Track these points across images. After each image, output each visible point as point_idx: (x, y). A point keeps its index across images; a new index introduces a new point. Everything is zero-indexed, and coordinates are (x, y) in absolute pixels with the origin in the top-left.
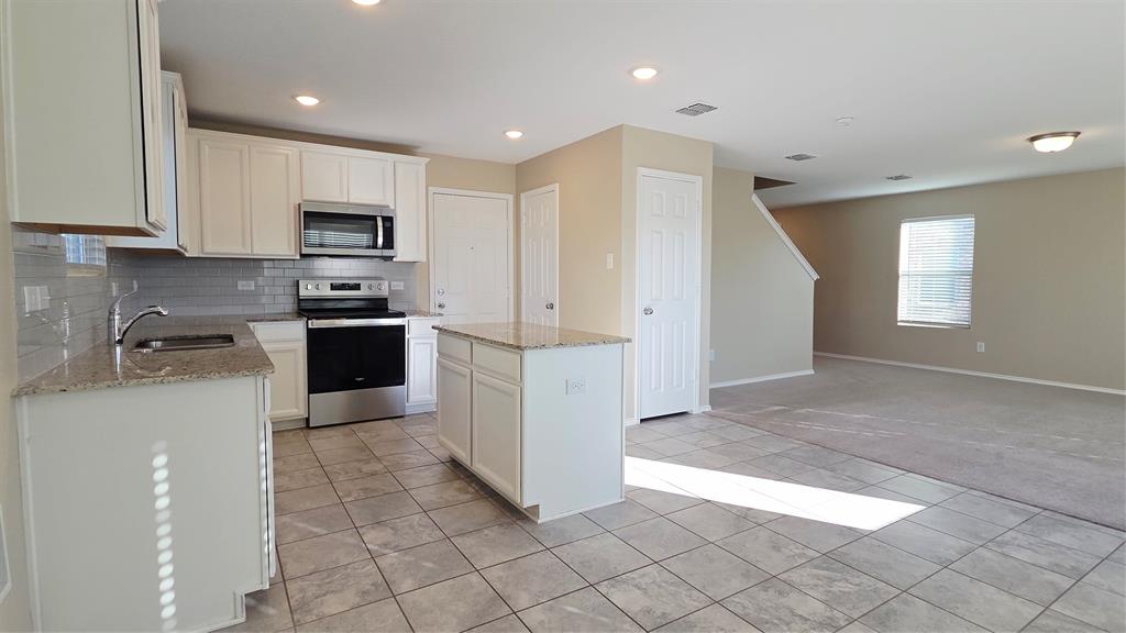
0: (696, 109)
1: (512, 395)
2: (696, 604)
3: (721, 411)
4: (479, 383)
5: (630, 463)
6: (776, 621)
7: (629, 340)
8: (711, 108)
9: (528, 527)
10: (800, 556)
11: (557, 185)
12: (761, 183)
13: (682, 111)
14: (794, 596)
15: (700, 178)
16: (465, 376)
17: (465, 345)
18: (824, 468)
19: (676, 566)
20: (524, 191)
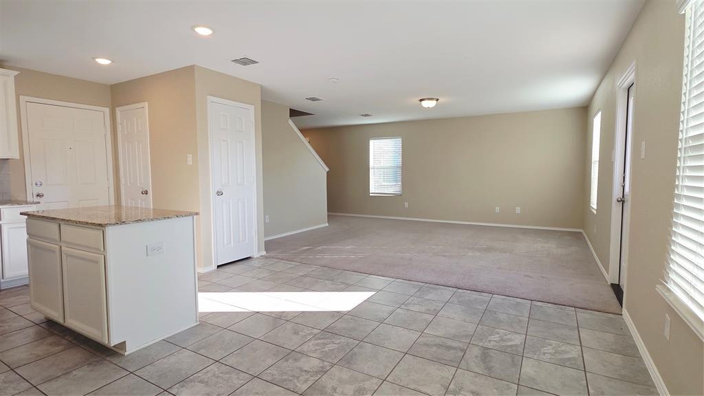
0: (245, 62)
1: (97, 262)
2: (242, 382)
3: (272, 254)
4: (68, 255)
5: (202, 296)
6: (290, 378)
7: (197, 214)
8: (254, 62)
9: (115, 360)
10: (309, 334)
11: (147, 103)
12: (294, 113)
13: (235, 61)
14: (304, 359)
15: (253, 107)
16: (54, 252)
17: (55, 226)
18: (328, 280)
19: (231, 361)
20: (118, 106)
